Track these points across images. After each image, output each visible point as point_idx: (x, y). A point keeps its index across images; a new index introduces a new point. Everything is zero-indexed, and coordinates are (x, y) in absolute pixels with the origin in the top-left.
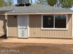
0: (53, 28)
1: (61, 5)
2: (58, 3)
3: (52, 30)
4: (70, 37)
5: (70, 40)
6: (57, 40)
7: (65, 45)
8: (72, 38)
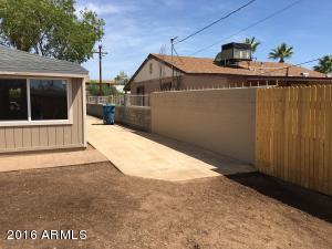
0: (27, 119)
1: (53, 50)
2: (45, 42)
3: (23, 127)
4: (80, 145)
5: (80, 153)
6: (39, 156)
7: (63, 169)
8: (85, 145)
